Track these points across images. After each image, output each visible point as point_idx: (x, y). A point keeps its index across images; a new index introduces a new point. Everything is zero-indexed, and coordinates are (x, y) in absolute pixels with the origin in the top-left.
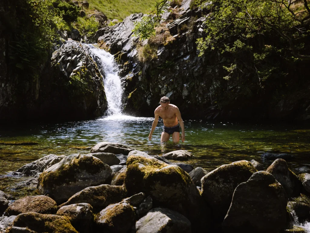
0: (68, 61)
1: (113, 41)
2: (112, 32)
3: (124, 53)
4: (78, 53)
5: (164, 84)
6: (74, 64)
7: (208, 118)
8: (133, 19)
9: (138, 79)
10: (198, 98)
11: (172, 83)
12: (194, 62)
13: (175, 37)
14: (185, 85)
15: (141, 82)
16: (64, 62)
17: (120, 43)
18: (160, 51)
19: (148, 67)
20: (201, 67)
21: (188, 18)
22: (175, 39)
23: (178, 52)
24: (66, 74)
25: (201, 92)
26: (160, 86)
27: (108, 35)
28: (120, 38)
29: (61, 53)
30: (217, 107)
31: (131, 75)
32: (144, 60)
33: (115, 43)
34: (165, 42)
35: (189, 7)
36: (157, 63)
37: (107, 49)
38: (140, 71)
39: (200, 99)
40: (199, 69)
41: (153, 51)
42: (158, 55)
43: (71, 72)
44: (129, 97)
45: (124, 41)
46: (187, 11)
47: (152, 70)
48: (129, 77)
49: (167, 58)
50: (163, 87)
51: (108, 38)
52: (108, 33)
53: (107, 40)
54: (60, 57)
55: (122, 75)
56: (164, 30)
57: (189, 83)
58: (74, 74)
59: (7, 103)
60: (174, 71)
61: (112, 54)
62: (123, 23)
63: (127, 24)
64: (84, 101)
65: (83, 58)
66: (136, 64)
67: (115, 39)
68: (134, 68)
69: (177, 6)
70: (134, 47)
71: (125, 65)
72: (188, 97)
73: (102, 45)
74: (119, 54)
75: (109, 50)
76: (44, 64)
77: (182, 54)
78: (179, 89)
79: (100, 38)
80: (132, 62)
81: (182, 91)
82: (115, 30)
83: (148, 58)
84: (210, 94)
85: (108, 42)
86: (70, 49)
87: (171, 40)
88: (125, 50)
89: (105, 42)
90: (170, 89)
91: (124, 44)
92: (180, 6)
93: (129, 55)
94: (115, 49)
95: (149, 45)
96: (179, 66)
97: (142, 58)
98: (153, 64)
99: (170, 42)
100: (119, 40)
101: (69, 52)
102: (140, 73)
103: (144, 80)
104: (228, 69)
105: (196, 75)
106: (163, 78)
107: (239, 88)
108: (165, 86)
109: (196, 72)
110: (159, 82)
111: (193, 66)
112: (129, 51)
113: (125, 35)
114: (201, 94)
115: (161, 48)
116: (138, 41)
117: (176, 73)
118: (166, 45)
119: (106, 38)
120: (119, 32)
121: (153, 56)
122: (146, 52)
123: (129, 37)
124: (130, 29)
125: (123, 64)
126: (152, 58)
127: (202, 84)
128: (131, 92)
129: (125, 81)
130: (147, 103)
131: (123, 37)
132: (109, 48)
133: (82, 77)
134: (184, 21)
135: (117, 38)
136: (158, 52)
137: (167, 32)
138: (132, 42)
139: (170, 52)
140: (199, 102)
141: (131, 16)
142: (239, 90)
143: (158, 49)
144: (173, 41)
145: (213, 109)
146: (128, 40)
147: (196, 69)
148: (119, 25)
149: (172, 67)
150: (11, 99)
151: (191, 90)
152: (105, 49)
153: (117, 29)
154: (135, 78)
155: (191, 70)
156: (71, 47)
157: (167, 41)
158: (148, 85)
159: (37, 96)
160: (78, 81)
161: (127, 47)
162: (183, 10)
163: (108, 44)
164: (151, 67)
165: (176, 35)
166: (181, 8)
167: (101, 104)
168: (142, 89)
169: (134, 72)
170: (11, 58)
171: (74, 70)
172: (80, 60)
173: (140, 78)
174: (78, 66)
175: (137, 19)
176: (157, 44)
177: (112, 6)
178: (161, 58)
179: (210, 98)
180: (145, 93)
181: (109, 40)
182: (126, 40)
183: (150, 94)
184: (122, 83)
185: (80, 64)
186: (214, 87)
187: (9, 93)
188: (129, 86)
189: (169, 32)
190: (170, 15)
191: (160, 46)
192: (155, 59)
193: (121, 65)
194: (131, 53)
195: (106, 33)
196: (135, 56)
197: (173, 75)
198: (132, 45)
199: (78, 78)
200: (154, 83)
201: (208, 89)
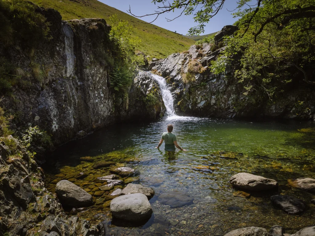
0: (144, 84)
1: (163, 70)
2: (160, 64)
3: (171, 77)
4: (148, 78)
5: (199, 96)
6: (147, 85)
7: (229, 117)
8: (174, 57)
9: (183, 93)
10: (221, 105)
11: (205, 95)
12: (219, 83)
13: (206, 68)
14: (213, 97)
15: (185, 95)
16: (142, 85)
17: (168, 71)
18: (197, 76)
19: (190, 86)
20: (224, 86)
21: (214, 56)
22: (206, 69)
23: (208, 77)
24: (144, 93)
25: (224, 101)
26: (197, 98)
27: (158, 66)
28: (168, 68)
29: (139, 79)
30: (234, 110)
31: (178, 91)
32: (187, 82)
33: (165, 71)
34: (200, 71)
35: (209, 49)
36: (195, 83)
37: (159, 75)
38: (184, 89)
39: (223, 105)
40: (223, 87)
41: (192, 76)
42: (196, 79)
43: (147, 91)
44: (178, 104)
45: (171, 70)
46: (208, 52)
47: (192, 88)
48: (177, 92)
49: (202, 81)
50: (199, 98)
51: (159, 68)
52: (158, 65)
53: (158, 69)
54: (139, 81)
55: (172, 90)
56: (197, 63)
57: (215, 96)
58: (149, 92)
59: (110, 113)
60: (205, 88)
61: (164, 78)
62: (168, 59)
63: (170, 60)
64: (154, 109)
65: (151, 82)
66: (181, 84)
67: (164, 68)
68: (180, 86)
69: (200, 49)
70: (178, 74)
71: (173, 84)
72: (215, 104)
73: (155, 72)
74: (168, 77)
75: (161, 75)
76: (130, 87)
77: (211, 78)
78: (209, 99)
79: (153, 68)
80: (178, 83)
81: (211, 100)
82: (163, 63)
83: (190, 81)
84: (230, 102)
85: (159, 70)
86: (143, 76)
87: (203, 70)
88: (172, 75)
89: (157, 70)
90: (203, 99)
91: (171, 72)
92: (202, 49)
93: (175, 78)
94: (165, 75)
95: (189, 73)
96: (209, 85)
97: (186, 81)
98: (192, 84)
99: (203, 71)
100: (167, 69)
101: (144, 78)
102: (184, 90)
103: (187, 94)
104: (247, 89)
105: (221, 91)
106: (199, 93)
107: (247, 98)
108: (200, 97)
109: (221, 89)
110: (196, 95)
111: (219, 86)
112: (175, 76)
113: (171, 66)
114: (223, 102)
115: (197, 75)
116: (181, 70)
117: (207, 90)
118: (201, 73)
119: (157, 68)
120: (166, 64)
121: (192, 80)
122: (188, 77)
123: (174, 67)
124: (173, 63)
125: (172, 84)
126: (192, 81)
127: (225, 97)
128: (179, 101)
129: (175, 95)
130: (189, 108)
131: (170, 68)
132: (161, 74)
133: (153, 94)
134: (211, 58)
135: (166, 68)
136: (196, 77)
137: (200, 65)
138: (177, 71)
139: (204, 77)
140: (222, 107)
141: (172, 55)
142: (247, 100)
143: (195, 75)
144: (205, 70)
145: (232, 111)
146: (173, 69)
147: (222, 88)
148: (164, 60)
149: (205, 86)
150: (111, 110)
151: (217, 100)
152: (158, 75)
153: (163, 62)
154: (181, 93)
155: (217, 88)
156: (143, 75)
157: (201, 70)
158: (189, 97)
159: (127, 107)
160: (152, 97)
161: (174, 74)
162: (206, 51)
163: (159, 72)
164: (192, 87)
165: (206, 67)
166: (203, 50)
167: (163, 109)
168: (185, 99)
169: (181, 89)
170: (111, 84)
171: (148, 90)
172: (150, 83)
173: (184, 93)
174: (150, 87)
175: (177, 57)
176: (195, 72)
177: (145, 48)
178: (198, 81)
179: (229, 105)
180: (188, 102)
181: (159, 69)
182: (172, 69)
183: (191, 102)
184: (173, 95)
185: (151, 85)
186: (231, 98)
187: (110, 106)
188: (178, 98)
189: (201, 65)
190: (198, 54)
191: (197, 73)
192: (194, 82)
193: (171, 84)
194: (177, 77)
195: (157, 65)
196: (180, 79)
197: (205, 91)
198: (177, 72)
199: (151, 95)
200: (193, 95)
201: (228, 99)
